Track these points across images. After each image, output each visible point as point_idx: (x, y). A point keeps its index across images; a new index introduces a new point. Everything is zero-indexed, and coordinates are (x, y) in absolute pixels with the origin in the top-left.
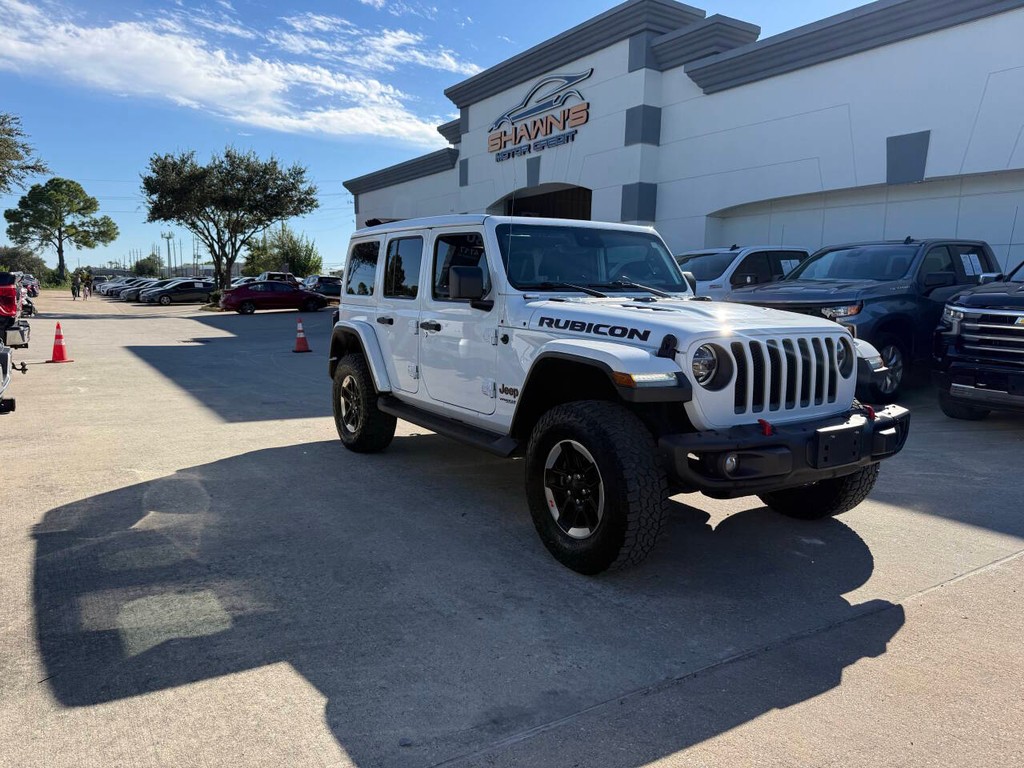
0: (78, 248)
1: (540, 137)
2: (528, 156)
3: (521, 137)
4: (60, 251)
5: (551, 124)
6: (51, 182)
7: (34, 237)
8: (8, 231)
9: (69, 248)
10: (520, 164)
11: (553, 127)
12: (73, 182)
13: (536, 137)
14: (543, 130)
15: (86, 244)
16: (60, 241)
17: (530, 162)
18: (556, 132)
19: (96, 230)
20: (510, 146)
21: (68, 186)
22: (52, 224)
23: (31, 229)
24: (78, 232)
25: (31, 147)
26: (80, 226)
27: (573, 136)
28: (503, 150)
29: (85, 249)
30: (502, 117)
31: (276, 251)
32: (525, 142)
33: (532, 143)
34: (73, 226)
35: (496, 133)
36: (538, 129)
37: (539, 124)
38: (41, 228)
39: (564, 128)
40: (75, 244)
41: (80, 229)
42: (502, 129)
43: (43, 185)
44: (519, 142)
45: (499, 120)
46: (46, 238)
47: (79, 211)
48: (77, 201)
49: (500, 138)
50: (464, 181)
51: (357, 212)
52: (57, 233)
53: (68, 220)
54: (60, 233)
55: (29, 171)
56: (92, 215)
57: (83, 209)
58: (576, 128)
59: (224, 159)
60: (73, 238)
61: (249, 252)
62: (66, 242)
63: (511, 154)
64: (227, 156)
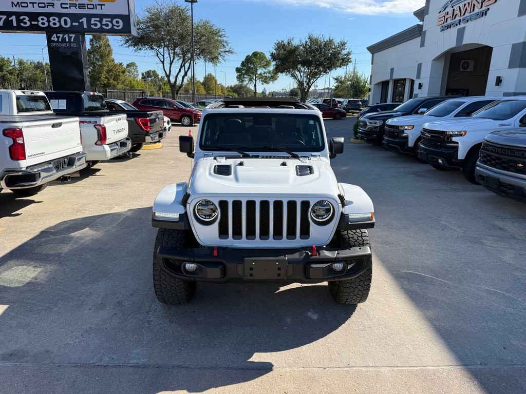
0: (262, 84)
1: (467, 14)
2: (459, 27)
3: (456, 15)
4: (255, 86)
5: (474, 5)
6: (254, 53)
7: (246, 80)
8: (237, 77)
9: (259, 83)
10: (454, 31)
11: (476, 7)
12: (262, 53)
13: (464, 14)
14: (469, 10)
15: (265, 82)
16: (256, 81)
17: (459, 30)
18: (477, 10)
19: (270, 75)
20: (449, 21)
21: (260, 55)
22: (252, 73)
23: (245, 76)
24: (263, 77)
25: (229, 42)
26: (263, 74)
27: (486, 12)
28: (445, 24)
29: (265, 84)
30: (447, 3)
31: (349, 83)
32: (458, 18)
33: (461, 18)
34: (261, 74)
35: (443, 14)
36: (466, 9)
37: (467, 6)
38: (249, 75)
39: (481, 7)
40: (261, 82)
41: (263, 75)
42: (446, 11)
43: (251, 55)
44: (455, 18)
45: (445, 5)
46: (251, 80)
47: (263, 66)
48: (263, 62)
49: (444, 16)
50: (422, 45)
51: (372, 63)
52: (254, 78)
53: (259, 72)
54: (256, 77)
55: (227, 53)
56: (269, 68)
57: (266, 65)
58: (489, 7)
59: (308, 40)
60: (260, 80)
61: (337, 84)
62: (258, 81)
63: (449, 27)
64: (309, 39)
